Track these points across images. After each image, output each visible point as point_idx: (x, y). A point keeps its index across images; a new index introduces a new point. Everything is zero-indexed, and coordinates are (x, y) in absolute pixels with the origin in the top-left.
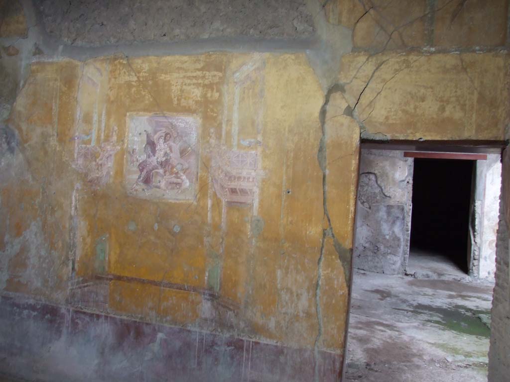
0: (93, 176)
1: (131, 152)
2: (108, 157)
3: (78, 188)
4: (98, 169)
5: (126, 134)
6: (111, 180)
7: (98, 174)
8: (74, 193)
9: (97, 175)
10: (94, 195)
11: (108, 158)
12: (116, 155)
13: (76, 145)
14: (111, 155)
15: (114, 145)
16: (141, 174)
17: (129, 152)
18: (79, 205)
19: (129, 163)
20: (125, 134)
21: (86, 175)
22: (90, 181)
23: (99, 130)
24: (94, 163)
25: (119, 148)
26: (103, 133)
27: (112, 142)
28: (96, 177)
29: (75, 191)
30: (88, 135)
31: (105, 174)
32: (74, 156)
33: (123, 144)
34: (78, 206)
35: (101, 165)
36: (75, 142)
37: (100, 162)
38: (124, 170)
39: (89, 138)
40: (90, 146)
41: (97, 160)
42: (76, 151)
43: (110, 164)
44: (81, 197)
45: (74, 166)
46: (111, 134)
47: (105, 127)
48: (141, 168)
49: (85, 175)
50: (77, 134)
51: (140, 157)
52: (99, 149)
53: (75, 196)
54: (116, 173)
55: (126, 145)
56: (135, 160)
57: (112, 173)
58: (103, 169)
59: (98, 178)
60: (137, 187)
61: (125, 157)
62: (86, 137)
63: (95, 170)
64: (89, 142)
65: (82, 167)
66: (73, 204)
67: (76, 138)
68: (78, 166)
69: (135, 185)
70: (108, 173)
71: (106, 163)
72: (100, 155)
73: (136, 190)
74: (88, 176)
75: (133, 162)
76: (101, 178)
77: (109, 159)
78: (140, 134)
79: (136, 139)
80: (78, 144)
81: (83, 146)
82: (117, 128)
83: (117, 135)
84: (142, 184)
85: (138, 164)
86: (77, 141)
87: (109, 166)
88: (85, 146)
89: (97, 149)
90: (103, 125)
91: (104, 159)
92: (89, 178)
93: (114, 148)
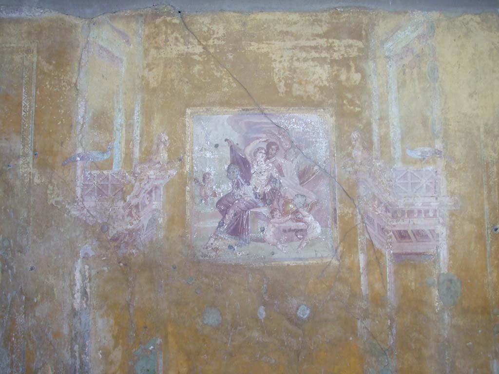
0: (120, 229)
1: (201, 179)
2: (151, 191)
3: (86, 254)
4: (130, 214)
5: (188, 147)
6: (161, 234)
7: (131, 224)
8: (79, 265)
9: (129, 227)
10: (125, 265)
11: (150, 193)
12: (167, 187)
13: (79, 172)
14: (156, 187)
15: (162, 169)
16: (224, 217)
17: (196, 180)
18: (90, 288)
19: (197, 200)
20: (184, 148)
21: (104, 228)
22: (114, 239)
23: (129, 141)
24: (121, 204)
25: (173, 172)
26: (138, 147)
27: (159, 163)
28: (127, 230)
29: (79, 261)
30: (104, 152)
31: (146, 223)
32: (75, 192)
33: (182, 166)
34: (88, 290)
35: (137, 206)
36: (76, 165)
37: (134, 202)
38: (188, 213)
39: (106, 157)
40: (110, 172)
41: (128, 198)
42: (79, 183)
43: (156, 204)
44: (94, 272)
45: (75, 213)
46: (155, 147)
47: (141, 135)
48: (222, 208)
49: (102, 228)
50: (80, 150)
51: (218, 187)
52: (130, 178)
53: (80, 271)
54: (171, 220)
55: (188, 167)
56: (209, 193)
57: (161, 221)
58: (142, 213)
59: (130, 232)
60: (217, 244)
61: (188, 188)
62: (100, 156)
63: (123, 217)
64: (109, 165)
65: (94, 214)
66: (78, 286)
67: (78, 159)
68: (85, 211)
69: (212, 241)
70: (153, 221)
71: (147, 203)
72: (133, 186)
73: (216, 249)
74: (108, 228)
75: (206, 197)
76: (139, 230)
77: (153, 194)
78: (217, 146)
79: (208, 155)
80: (84, 169)
81: (96, 172)
82: (167, 138)
83: (169, 151)
84: (226, 236)
85: (216, 200)
86: (80, 164)
87: (154, 207)
88: (98, 172)
89: (125, 177)
90: (137, 132)
91: (142, 195)
92: (112, 233)
93: (163, 173)
